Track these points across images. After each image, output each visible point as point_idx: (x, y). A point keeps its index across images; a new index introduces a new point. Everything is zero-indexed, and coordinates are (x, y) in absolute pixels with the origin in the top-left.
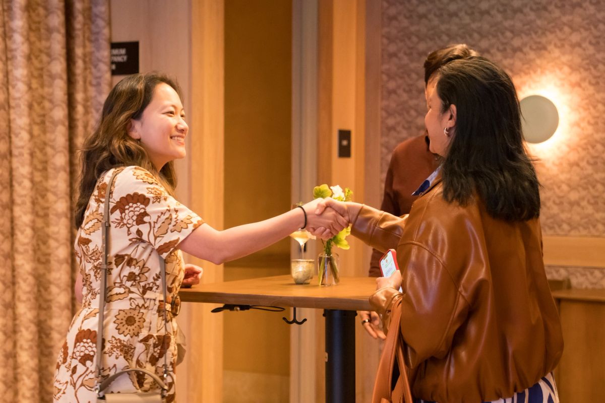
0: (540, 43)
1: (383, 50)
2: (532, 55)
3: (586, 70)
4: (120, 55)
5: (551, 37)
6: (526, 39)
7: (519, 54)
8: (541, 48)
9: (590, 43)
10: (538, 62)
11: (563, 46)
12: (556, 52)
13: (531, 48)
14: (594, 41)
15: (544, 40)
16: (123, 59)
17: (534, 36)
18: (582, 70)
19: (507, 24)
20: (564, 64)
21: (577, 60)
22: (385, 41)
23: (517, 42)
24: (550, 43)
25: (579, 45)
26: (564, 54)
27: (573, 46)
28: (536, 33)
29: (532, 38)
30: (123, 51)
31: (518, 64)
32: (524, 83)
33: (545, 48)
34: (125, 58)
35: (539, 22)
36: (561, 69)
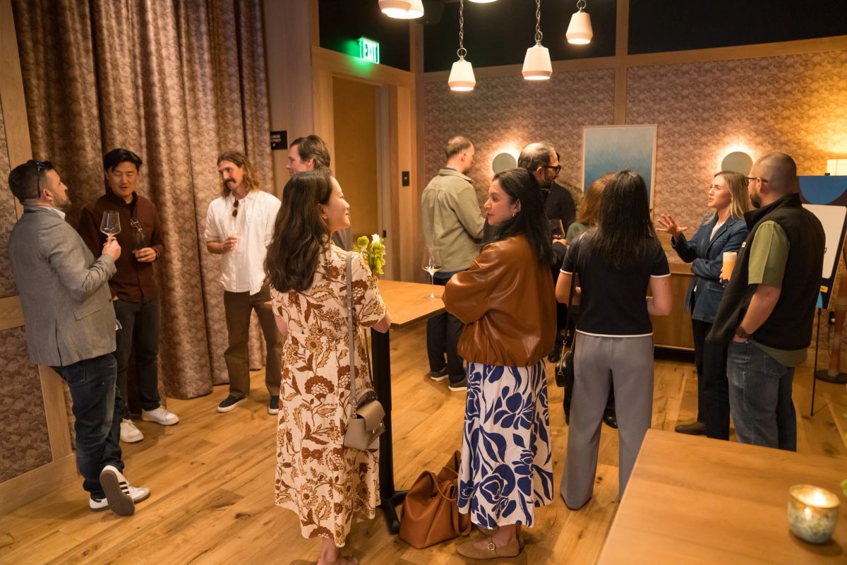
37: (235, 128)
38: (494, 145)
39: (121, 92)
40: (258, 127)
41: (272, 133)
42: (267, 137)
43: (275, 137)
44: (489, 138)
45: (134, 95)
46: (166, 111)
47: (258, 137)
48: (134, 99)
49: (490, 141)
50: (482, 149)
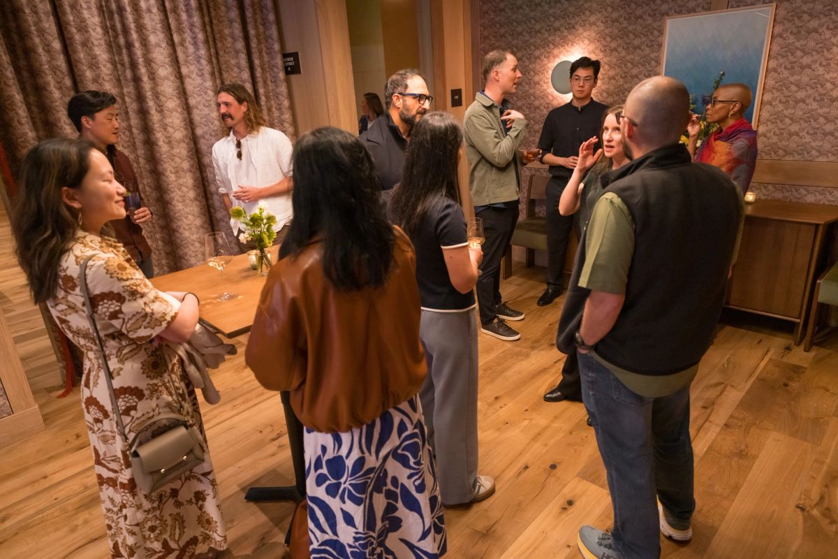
0: (570, 24)
1: (481, 35)
2: (566, 33)
3: (598, 41)
5: (577, 19)
6: (562, 21)
7: (558, 33)
8: (571, 28)
9: (602, 22)
10: (570, 37)
11: (585, 25)
12: (581, 30)
13: (566, 28)
14: (604, 20)
15: (573, 22)
17: (567, 19)
18: (596, 41)
19: (551, 11)
20: (585, 37)
21: (593, 35)
22: (482, 29)
23: (557, 24)
24: (576, 23)
25: (594, 24)
26: (585, 31)
27: (591, 25)
28: (568, 17)
29: (566, 21)
31: (558, 39)
32: (560, 53)
33: (574, 28)
35: (570, 9)
36: (583, 41)
37: (237, 52)
38: (556, 51)
39: (83, 21)
40: (268, 48)
41: (285, 56)
42: (279, 61)
43: (289, 59)
44: (550, 42)
45: (101, 23)
46: (145, 40)
47: (269, 61)
48: (102, 28)
49: (552, 46)
50: (542, 57)
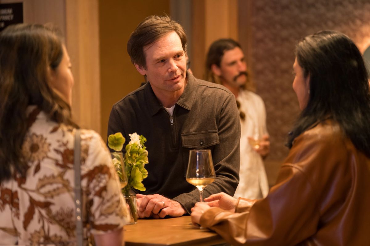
1: (252, 5)
4: (8, 14)
16: (10, 17)
30: (10, 11)
31: (368, 14)
34: (12, 17)
